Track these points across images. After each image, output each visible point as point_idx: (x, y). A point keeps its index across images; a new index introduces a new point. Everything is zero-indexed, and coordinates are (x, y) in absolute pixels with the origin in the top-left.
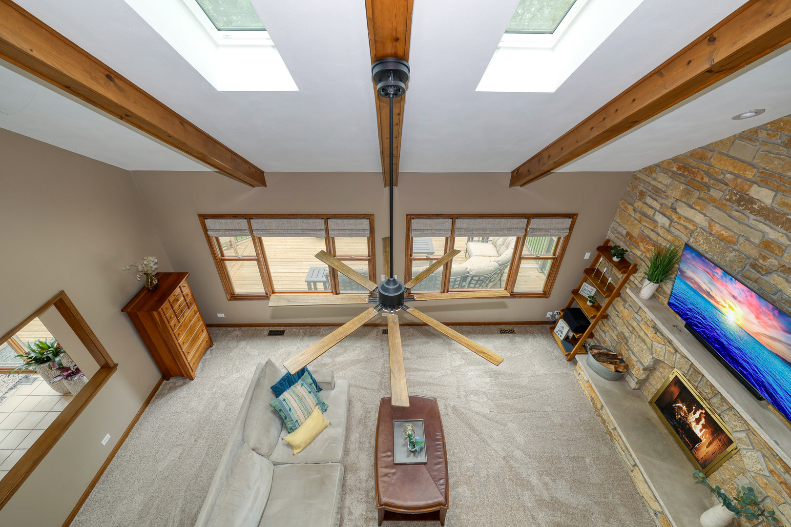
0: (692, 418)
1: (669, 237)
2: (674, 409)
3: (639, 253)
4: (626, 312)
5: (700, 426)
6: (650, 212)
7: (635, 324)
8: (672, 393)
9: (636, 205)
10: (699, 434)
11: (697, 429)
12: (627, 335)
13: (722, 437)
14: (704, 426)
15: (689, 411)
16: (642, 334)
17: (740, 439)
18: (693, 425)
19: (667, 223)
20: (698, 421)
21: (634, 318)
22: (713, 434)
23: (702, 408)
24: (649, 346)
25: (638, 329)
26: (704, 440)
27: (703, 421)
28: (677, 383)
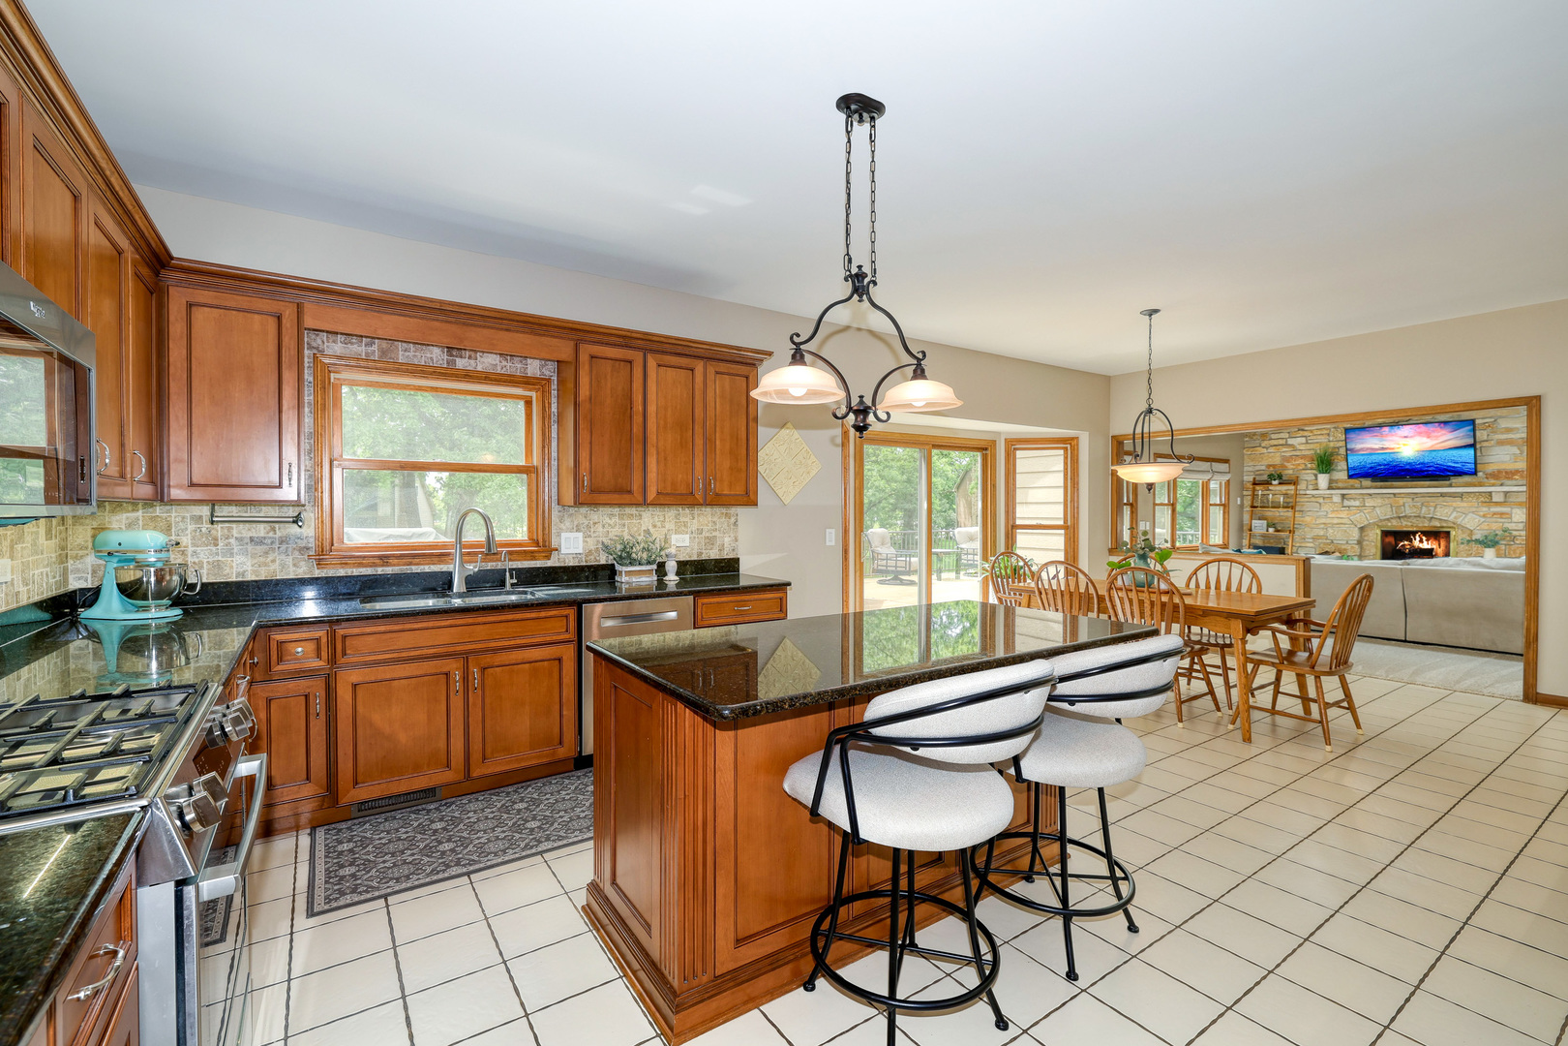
0: (1416, 543)
1: (1312, 446)
2: (1399, 550)
3: (1291, 472)
4: (1308, 519)
5: (1425, 542)
6: (1283, 442)
7: (1323, 521)
8: (1389, 543)
9: (1263, 445)
10: (1429, 547)
11: (1425, 545)
13: (1442, 535)
14: (1427, 540)
15: (1411, 541)
16: (1336, 521)
17: (1455, 518)
18: (1421, 546)
19: (1303, 440)
20: (1421, 541)
21: (1318, 517)
22: (1436, 539)
23: (1417, 531)
24: (1350, 522)
25: (1328, 521)
26: (1434, 547)
27: (1424, 538)
28: (1385, 534)
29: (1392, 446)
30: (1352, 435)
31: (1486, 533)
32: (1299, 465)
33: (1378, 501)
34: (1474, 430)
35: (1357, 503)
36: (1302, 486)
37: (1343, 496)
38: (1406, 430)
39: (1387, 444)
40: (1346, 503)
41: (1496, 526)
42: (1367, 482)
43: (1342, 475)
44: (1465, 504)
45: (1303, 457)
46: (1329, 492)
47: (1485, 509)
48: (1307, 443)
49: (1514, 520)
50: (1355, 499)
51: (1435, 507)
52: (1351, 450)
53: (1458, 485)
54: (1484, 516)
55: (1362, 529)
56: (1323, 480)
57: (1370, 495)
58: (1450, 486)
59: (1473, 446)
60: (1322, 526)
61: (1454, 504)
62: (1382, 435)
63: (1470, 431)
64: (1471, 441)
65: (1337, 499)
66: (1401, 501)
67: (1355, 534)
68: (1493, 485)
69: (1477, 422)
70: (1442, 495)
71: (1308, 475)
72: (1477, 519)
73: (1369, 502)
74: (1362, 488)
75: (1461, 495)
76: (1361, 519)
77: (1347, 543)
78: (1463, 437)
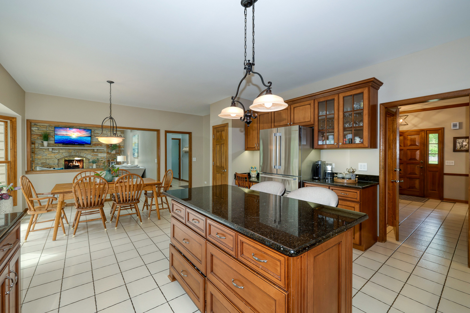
0: (74, 164)
1: (40, 131)
2: (69, 166)
4: (39, 157)
5: (77, 163)
7: (45, 157)
8: (67, 163)
10: (78, 165)
11: (77, 164)
12: (44, 161)
13: (81, 161)
15: (73, 163)
16: (50, 157)
17: (85, 156)
18: (75, 164)
19: (37, 129)
20: (76, 163)
22: (80, 162)
23: (74, 160)
24: (55, 158)
25: (47, 157)
26: (79, 164)
27: (76, 162)
28: (65, 161)
29: (69, 134)
30: (57, 129)
31: (93, 160)
32: (35, 137)
33: (64, 151)
34: (91, 132)
35: (57, 151)
36: (37, 145)
37: (52, 149)
38: (74, 130)
39: (68, 134)
40: (53, 151)
41: (95, 158)
42: (60, 145)
43: (52, 142)
44: (88, 152)
45: (37, 135)
46: (48, 147)
47: (92, 153)
48: (38, 130)
49: (99, 156)
50: (56, 150)
51: (80, 153)
52: (56, 134)
53: (86, 147)
54: (92, 155)
55: (58, 160)
56: (45, 143)
57: (61, 149)
58: (84, 147)
59: (90, 136)
60: (45, 159)
61: (85, 152)
62: (67, 131)
63: (90, 132)
64: (90, 135)
65: (50, 150)
66: (71, 151)
67: (57, 161)
68: (94, 147)
69: (92, 130)
70: (82, 149)
71: (39, 141)
72: (91, 156)
73: (61, 151)
74: (59, 146)
75: (87, 150)
76: (58, 156)
77: (54, 164)
78: (88, 134)
